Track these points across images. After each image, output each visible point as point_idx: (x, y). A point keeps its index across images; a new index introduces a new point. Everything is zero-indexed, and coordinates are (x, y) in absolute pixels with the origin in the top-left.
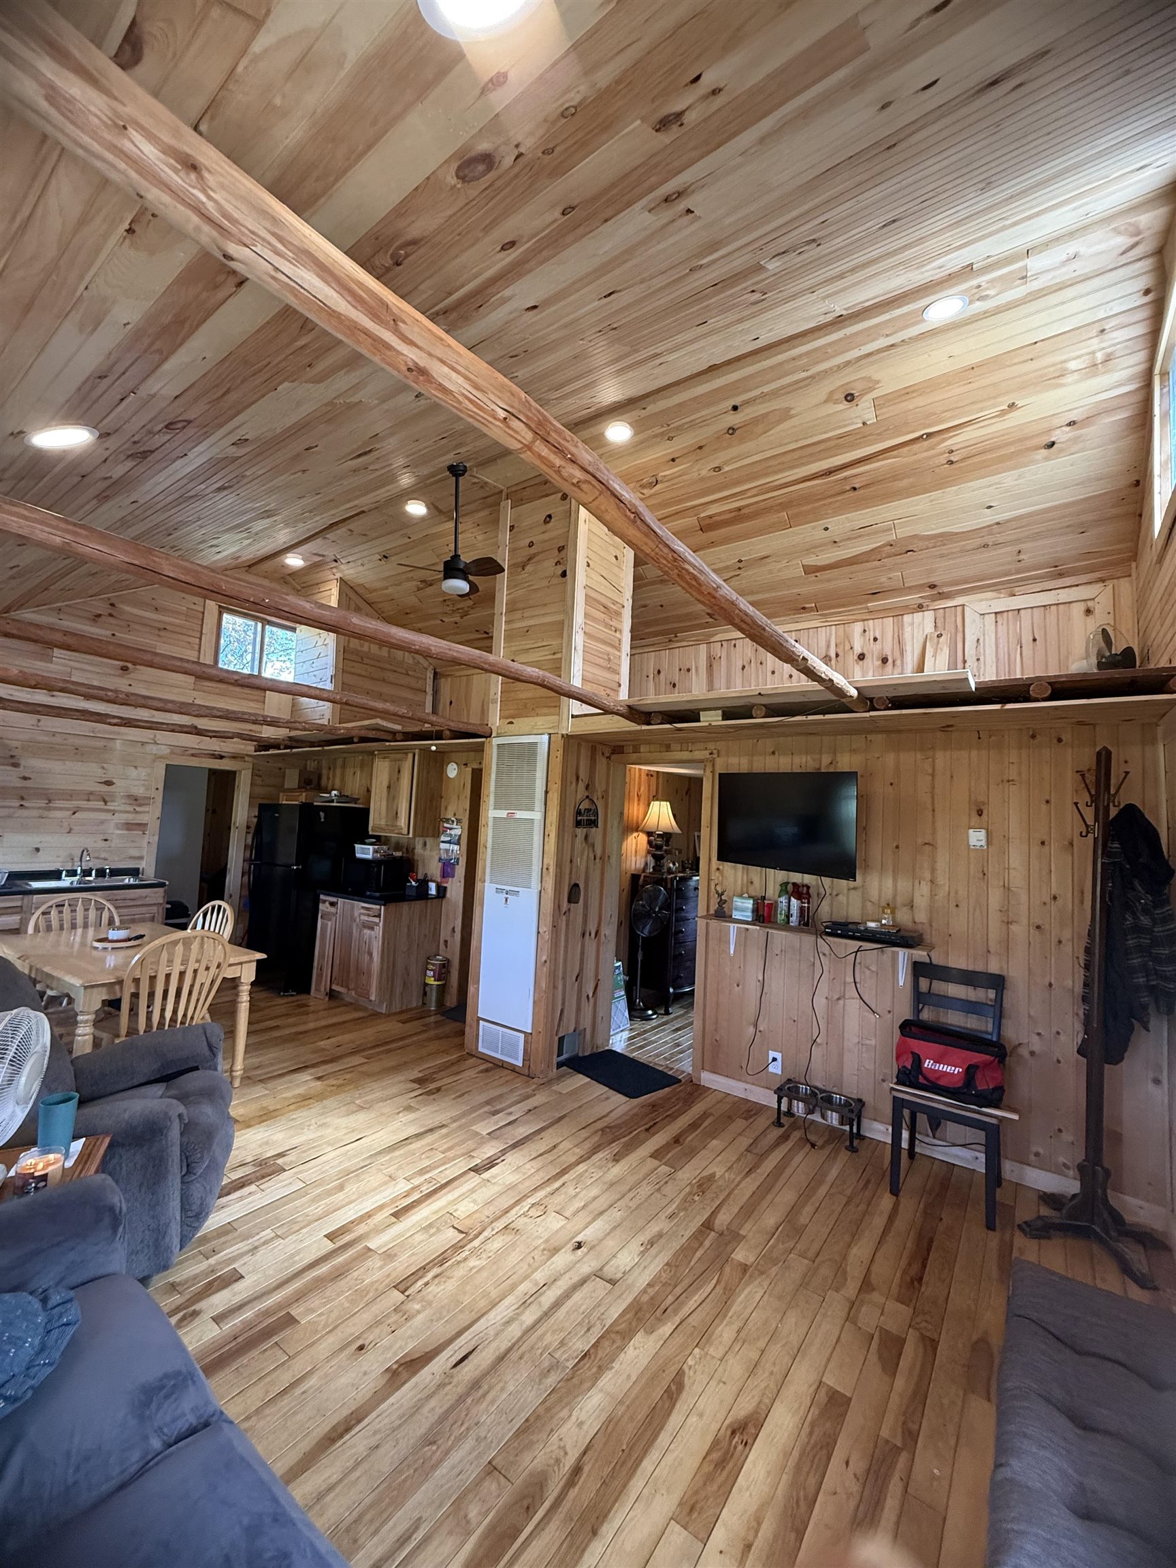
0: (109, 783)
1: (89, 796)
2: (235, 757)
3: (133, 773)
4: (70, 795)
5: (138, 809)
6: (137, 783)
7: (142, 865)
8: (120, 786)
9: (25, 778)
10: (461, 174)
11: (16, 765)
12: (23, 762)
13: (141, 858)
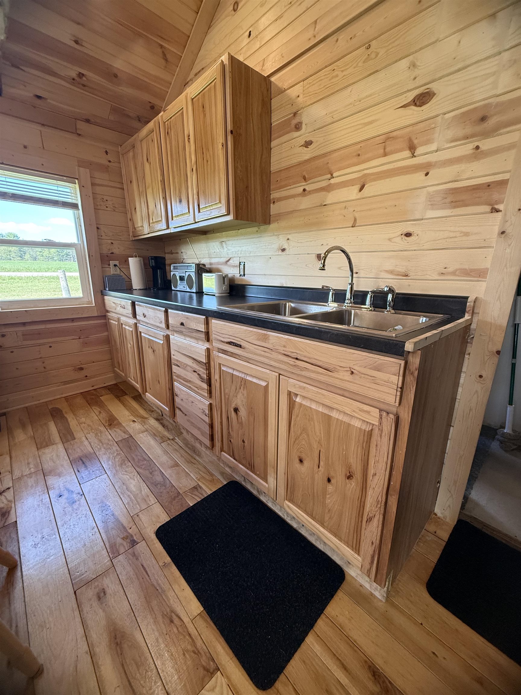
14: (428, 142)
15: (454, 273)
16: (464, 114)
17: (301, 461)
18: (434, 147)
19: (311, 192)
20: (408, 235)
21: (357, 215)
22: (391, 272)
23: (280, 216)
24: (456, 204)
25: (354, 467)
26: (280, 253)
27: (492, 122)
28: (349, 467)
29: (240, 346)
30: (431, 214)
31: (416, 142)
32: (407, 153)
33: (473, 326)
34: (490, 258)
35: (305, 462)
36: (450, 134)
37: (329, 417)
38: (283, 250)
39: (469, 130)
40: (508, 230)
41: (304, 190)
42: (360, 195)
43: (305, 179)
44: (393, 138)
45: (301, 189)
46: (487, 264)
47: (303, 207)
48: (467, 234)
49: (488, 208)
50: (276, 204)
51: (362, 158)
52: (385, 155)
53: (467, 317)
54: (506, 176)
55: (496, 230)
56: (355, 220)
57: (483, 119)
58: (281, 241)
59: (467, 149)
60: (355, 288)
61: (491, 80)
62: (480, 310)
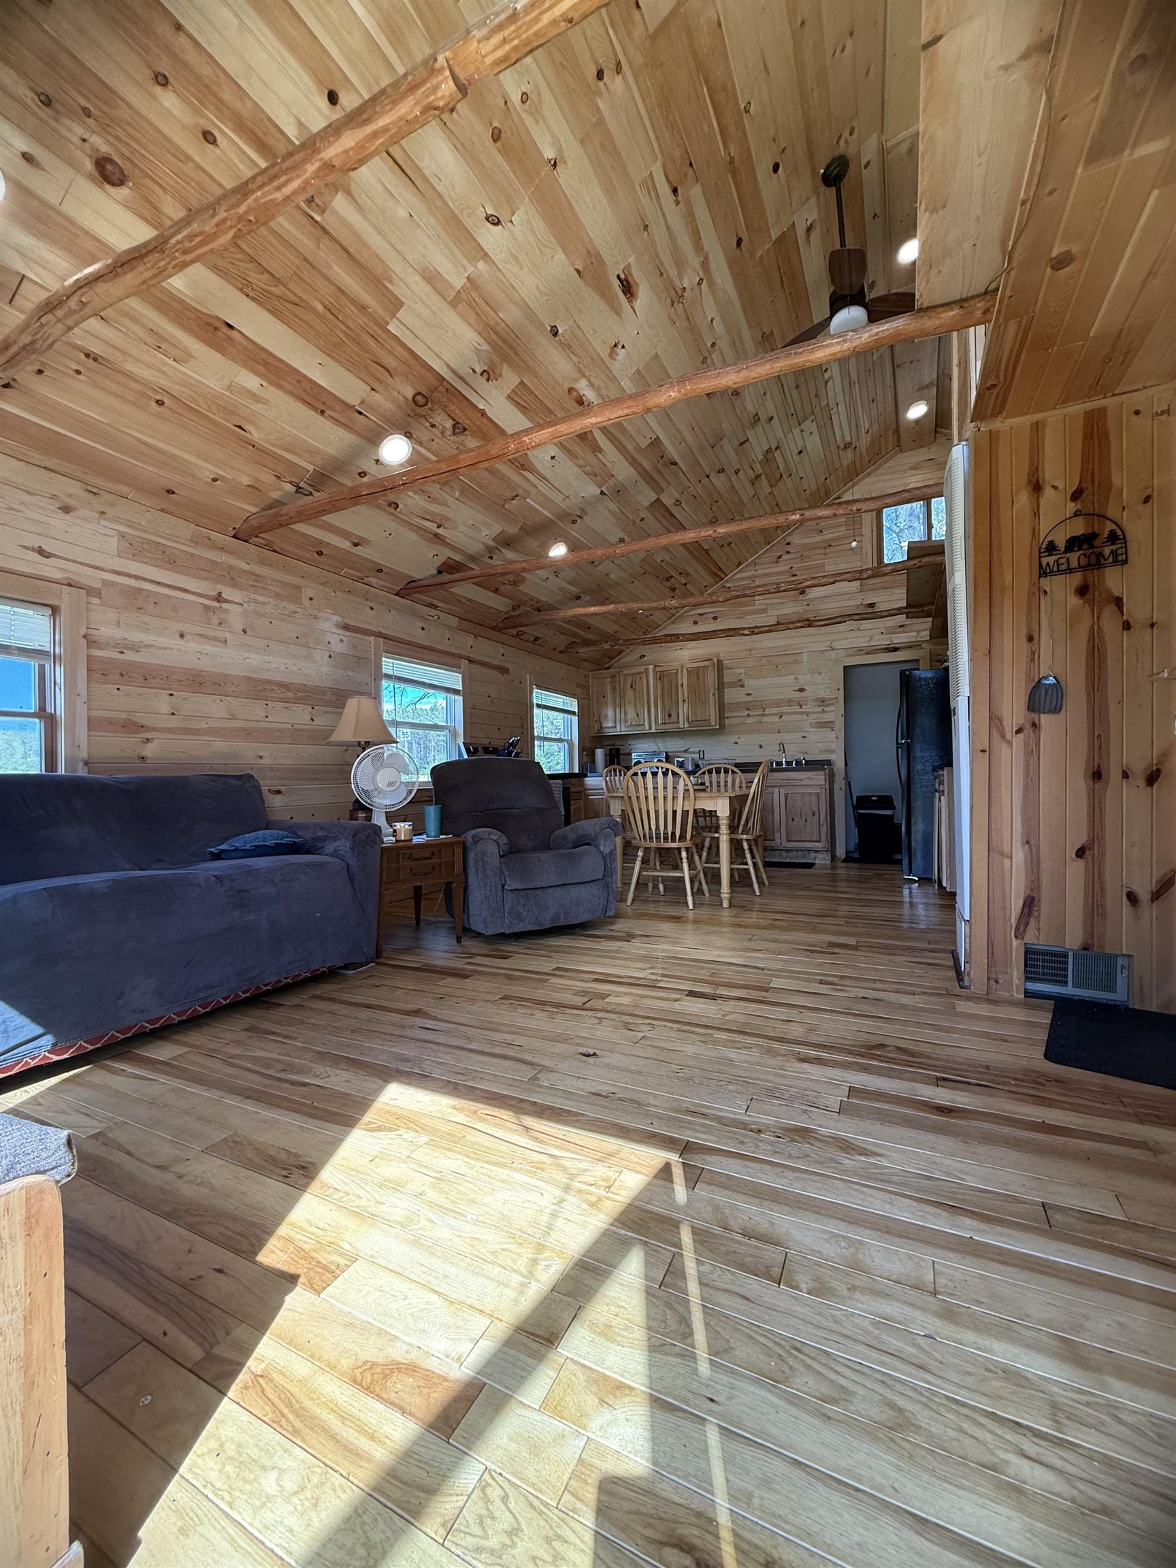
0: (802, 690)
1: (790, 702)
2: (910, 647)
3: (819, 679)
4: (777, 704)
5: (826, 709)
6: (822, 687)
7: (833, 757)
8: (811, 692)
9: (749, 695)
10: (118, 182)
11: (742, 686)
12: (746, 683)
13: (833, 751)
14: (807, 705)
15: (827, 752)
16: (816, 698)
18: (809, 707)
19: (752, 716)
20: (804, 737)
23: (733, 726)
24: (820, 727)
25: (815, 810)
30: (811, 730)
31: (802, 704)
32: (799, 707)
33: (836, 771)
34: (835, 747)
35: (795, 820)
36: (814, 704)
37: (803, 797)
38: (736, 743)
39: (820, 704)
40: (838, 737)
42: (780, 720)
43: (748, 710)
44: (792, 701)
45: (747, 714)
47: (747, 722)
48: (826, 737)
49: (831, 729)
50: (731, 720)
51: (779, 706)
52: (789, 706)
53: (834, 768)
54: (834, 720)
55: (834, 737)
56: (780, 729)
57: (823, 701)
58: (735, 738)
59: (820, 709)
60: (787, 759)
61: (823, 690)
62: (837, 765)
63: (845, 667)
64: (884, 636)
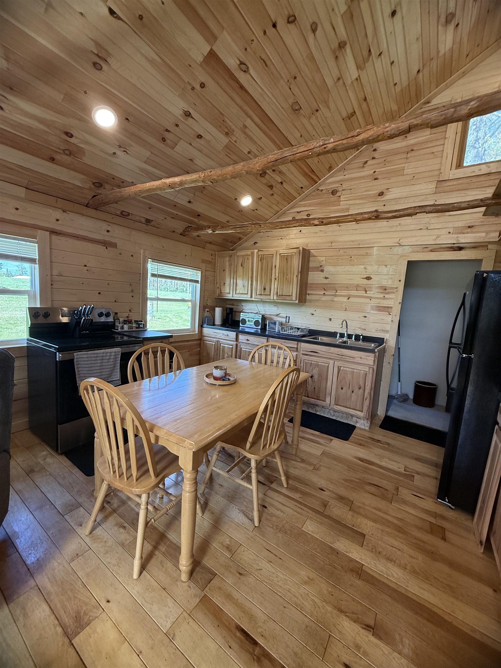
0: (368, 278)
1: (357, 287)
3: (384, 270)
5: (387, 296)
6: (385, 277)
7: (386, 336)
8: (375, 280)
9: (326, 278)
11: (322, 271)
12: (325, 269)
13: (387, 332)
14: (371, 291)
15: (380, 330)
16: (380, 286)
17: (342, 388)
18: (372, 293)
19: (327, 295)
20: (365, 317)
21: (347, 307)
22: (360, 328)
23: (311, 301)
24: (379, 310)
25: (361, 385)
26: (311, 315)
27: (387, 291)
28: (360, 385)
29: (317, 353)
30: (372, 312)
31: (367, 290)
32: (364, 292)
33: (386, 347)
34: (389, 327)
35: (344, 389)
36: (377, 291)
37: (353, 372)
38: (313, 314)
39: (382, 291)
40: (393, 320)
41: (324, 294)
42: (348, 301)
43: (325, 290)
44: (360, 286)
45: (323, 293)
46: (389, 329)
47: (322, 299)
48: (383, 320)
49: (388, 313)
50: (310, 296)
51: (349, 289)
52: (357, 290)
53: (384, 344)
54: (392, 306)
55: (390, 319)
56: (346, 309)
57: (385, 289)
58: (312, 311)
59: (381, 296)
60: (348, 333)
61: (387, 280)
62: (388, 342)
63: (409, 262)
64: (450, 235)
